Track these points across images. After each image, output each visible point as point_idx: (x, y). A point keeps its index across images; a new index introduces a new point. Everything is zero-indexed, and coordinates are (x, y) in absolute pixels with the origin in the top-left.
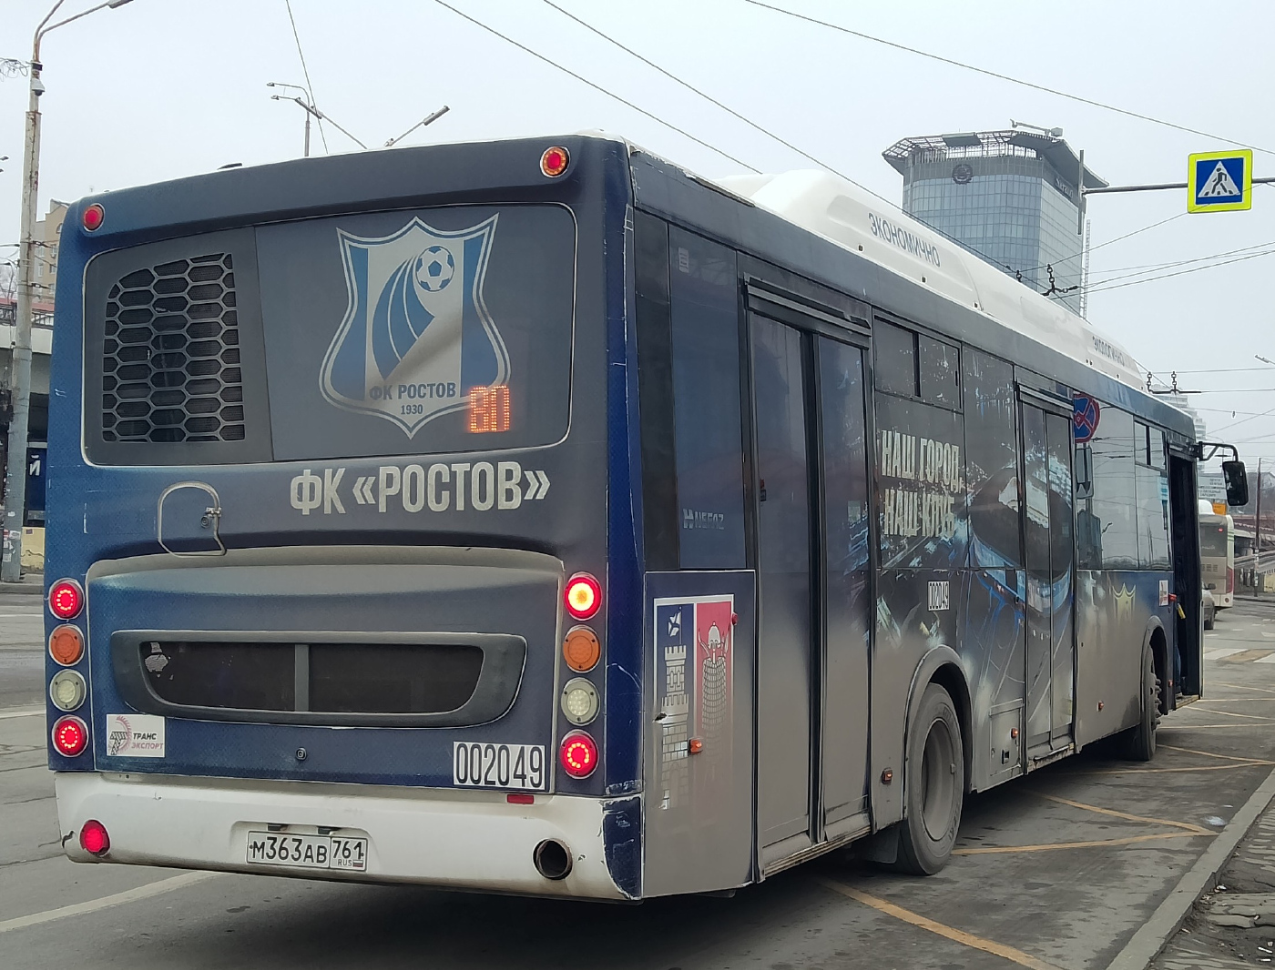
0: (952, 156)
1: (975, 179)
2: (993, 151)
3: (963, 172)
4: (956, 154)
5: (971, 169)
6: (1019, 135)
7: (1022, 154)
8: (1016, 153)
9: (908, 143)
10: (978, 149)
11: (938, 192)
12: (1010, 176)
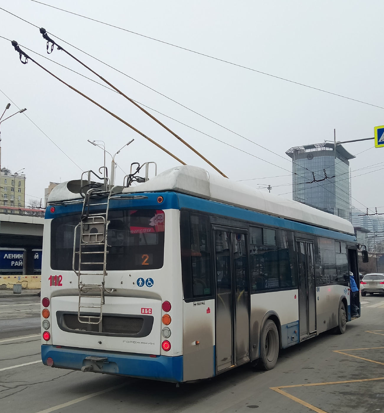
0: (307, 152)
1: (314, 158)
2: (319, 149)
3: (310, 156)
5: (313, 155)
6: (327, 144)
7: (328, 150)
8: (326, 149)
9: (293, 149)
10: (315, 149)
11: (303, 162)
12: (325, 156)
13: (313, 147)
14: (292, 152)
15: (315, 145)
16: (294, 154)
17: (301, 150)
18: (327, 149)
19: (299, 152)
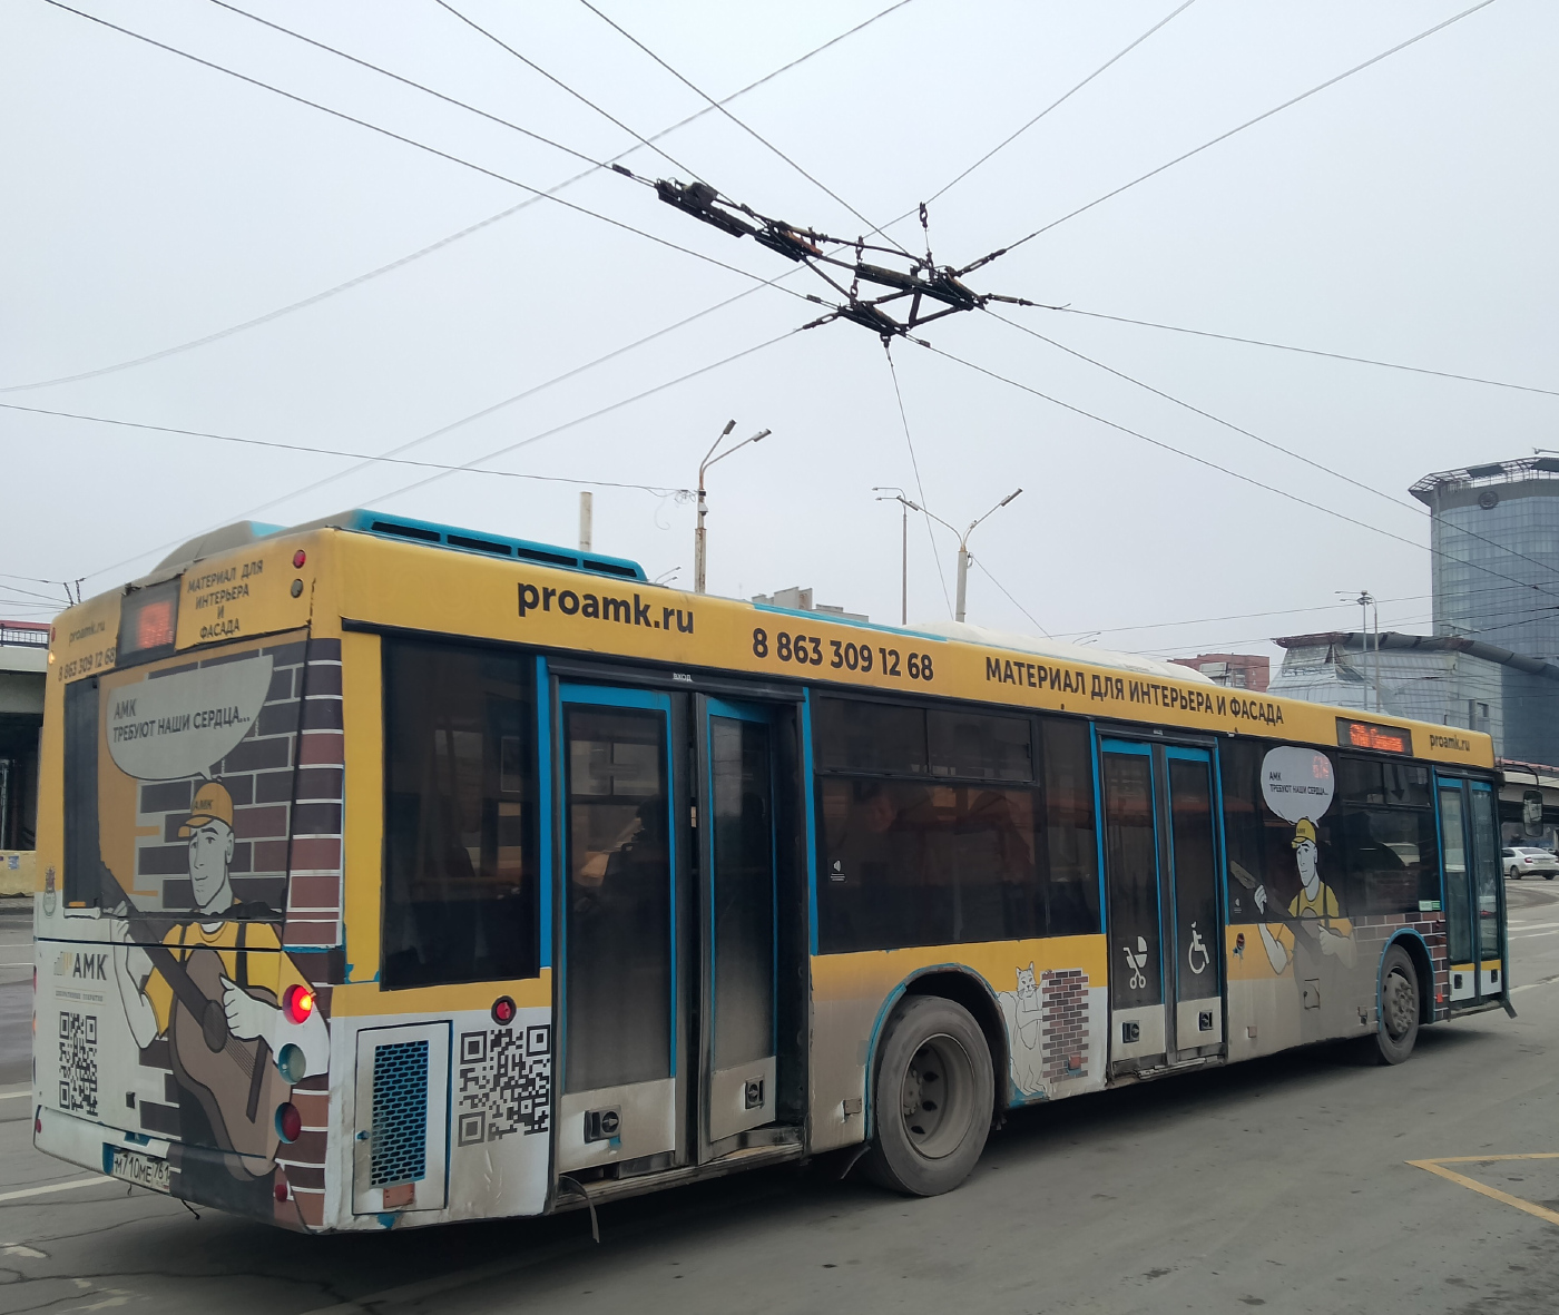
0: (1476, 486)
1: (1501, 503)
2: (1517, 477)
3: (1488, 498)
4: (1478, 483)
5: (1496, 495)
6: (1543, 461)
7: (1547, 477)
8: (1541, 477)
9: (1433, 478)
10: (1503, 476)
11: (1464, 518)
12: (1536, 498)
13: (1495, 469)
14: (1431, 488)
15: (1503, 465)
16: (1436, 494)
17: (1456, 482)
18: (1544, 475)
19: (1452, 487)
